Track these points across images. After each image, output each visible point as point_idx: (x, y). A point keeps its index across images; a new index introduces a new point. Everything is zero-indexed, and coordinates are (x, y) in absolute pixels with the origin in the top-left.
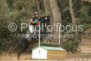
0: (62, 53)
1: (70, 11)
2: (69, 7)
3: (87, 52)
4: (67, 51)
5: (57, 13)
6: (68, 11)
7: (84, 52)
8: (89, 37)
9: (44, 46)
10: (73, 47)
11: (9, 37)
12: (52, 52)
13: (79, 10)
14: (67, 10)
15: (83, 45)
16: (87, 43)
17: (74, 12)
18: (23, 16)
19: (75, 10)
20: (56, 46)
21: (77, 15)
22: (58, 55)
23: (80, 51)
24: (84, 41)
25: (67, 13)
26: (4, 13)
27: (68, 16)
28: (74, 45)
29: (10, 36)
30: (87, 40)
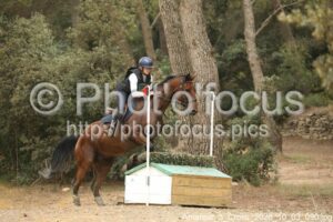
0: (219, 185)
1: (246, 55)
2: (245, 43)
3: (301, 182)
4: (234, 180)
5: (204, 61)
6: (241, 54)
7: (289, 182)
8: (308, 137)
9: (161, 162)
10: (256, 166)
11: (55, 134)
12: (187, 182)
13: (277, 50)
14: (239, 50)
15: (287, 159)
16: (302, 155)
17: (262, 56)
18: (99, 69)
19: (265, 50)
20: (200, 164)
21: (269, 67)
22: (208, 192)
23: (276, 179)
24: (292, 150)
25: (237, 59)
26: (40, 59)
27: (242, 70)
28: (258, 159)
29: (58, 131)
30: (303, 146)
